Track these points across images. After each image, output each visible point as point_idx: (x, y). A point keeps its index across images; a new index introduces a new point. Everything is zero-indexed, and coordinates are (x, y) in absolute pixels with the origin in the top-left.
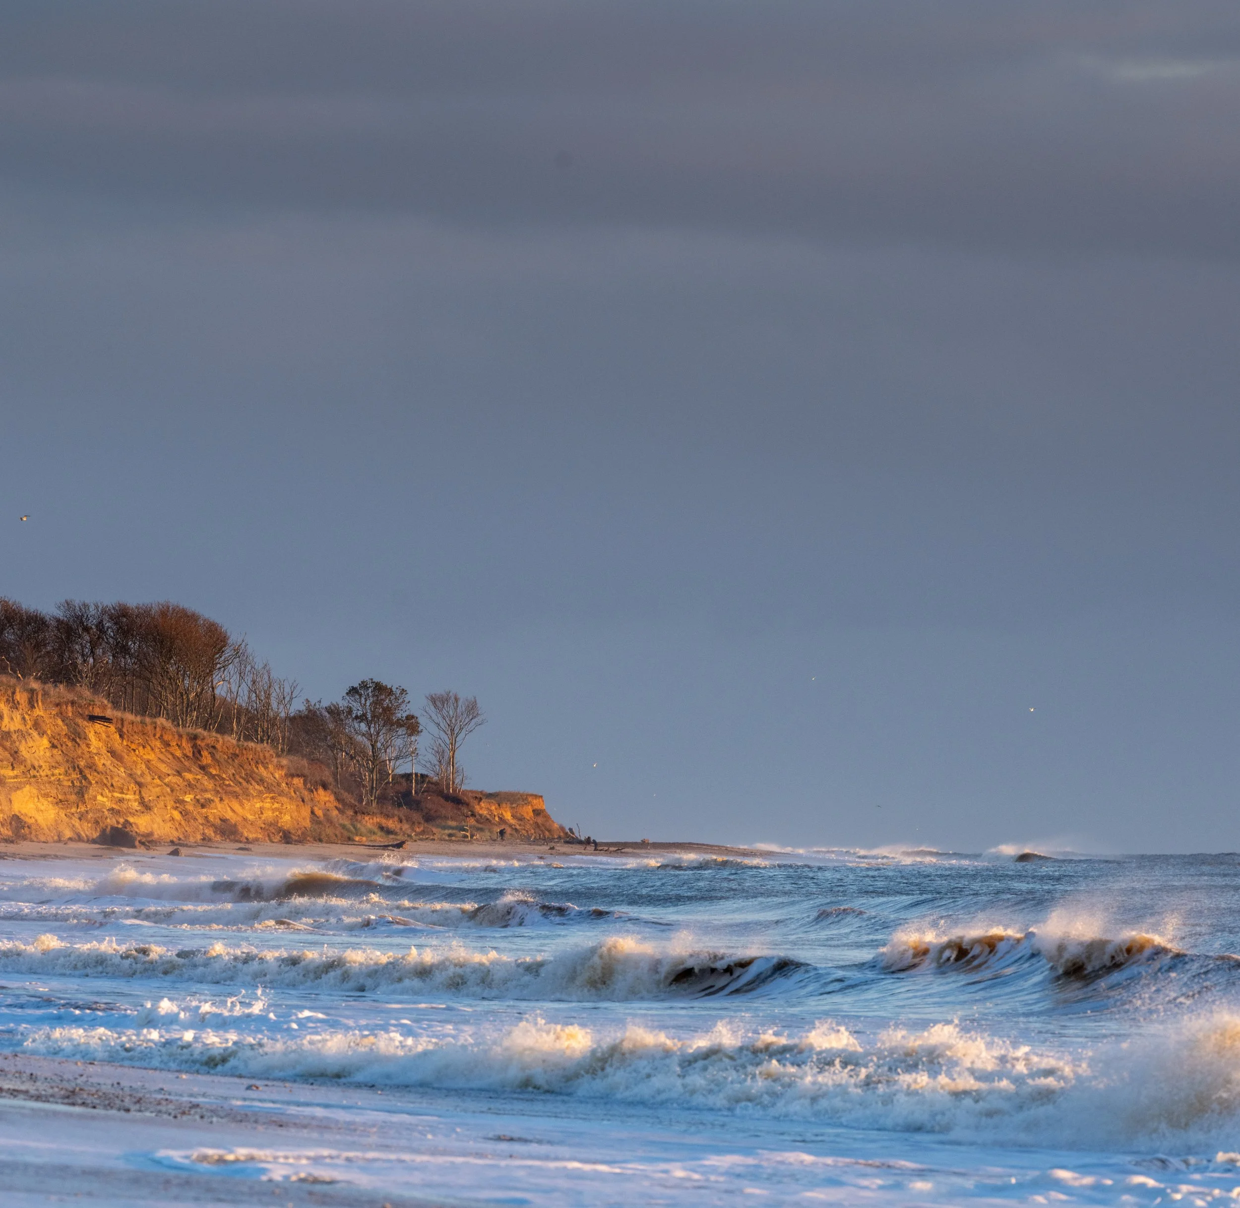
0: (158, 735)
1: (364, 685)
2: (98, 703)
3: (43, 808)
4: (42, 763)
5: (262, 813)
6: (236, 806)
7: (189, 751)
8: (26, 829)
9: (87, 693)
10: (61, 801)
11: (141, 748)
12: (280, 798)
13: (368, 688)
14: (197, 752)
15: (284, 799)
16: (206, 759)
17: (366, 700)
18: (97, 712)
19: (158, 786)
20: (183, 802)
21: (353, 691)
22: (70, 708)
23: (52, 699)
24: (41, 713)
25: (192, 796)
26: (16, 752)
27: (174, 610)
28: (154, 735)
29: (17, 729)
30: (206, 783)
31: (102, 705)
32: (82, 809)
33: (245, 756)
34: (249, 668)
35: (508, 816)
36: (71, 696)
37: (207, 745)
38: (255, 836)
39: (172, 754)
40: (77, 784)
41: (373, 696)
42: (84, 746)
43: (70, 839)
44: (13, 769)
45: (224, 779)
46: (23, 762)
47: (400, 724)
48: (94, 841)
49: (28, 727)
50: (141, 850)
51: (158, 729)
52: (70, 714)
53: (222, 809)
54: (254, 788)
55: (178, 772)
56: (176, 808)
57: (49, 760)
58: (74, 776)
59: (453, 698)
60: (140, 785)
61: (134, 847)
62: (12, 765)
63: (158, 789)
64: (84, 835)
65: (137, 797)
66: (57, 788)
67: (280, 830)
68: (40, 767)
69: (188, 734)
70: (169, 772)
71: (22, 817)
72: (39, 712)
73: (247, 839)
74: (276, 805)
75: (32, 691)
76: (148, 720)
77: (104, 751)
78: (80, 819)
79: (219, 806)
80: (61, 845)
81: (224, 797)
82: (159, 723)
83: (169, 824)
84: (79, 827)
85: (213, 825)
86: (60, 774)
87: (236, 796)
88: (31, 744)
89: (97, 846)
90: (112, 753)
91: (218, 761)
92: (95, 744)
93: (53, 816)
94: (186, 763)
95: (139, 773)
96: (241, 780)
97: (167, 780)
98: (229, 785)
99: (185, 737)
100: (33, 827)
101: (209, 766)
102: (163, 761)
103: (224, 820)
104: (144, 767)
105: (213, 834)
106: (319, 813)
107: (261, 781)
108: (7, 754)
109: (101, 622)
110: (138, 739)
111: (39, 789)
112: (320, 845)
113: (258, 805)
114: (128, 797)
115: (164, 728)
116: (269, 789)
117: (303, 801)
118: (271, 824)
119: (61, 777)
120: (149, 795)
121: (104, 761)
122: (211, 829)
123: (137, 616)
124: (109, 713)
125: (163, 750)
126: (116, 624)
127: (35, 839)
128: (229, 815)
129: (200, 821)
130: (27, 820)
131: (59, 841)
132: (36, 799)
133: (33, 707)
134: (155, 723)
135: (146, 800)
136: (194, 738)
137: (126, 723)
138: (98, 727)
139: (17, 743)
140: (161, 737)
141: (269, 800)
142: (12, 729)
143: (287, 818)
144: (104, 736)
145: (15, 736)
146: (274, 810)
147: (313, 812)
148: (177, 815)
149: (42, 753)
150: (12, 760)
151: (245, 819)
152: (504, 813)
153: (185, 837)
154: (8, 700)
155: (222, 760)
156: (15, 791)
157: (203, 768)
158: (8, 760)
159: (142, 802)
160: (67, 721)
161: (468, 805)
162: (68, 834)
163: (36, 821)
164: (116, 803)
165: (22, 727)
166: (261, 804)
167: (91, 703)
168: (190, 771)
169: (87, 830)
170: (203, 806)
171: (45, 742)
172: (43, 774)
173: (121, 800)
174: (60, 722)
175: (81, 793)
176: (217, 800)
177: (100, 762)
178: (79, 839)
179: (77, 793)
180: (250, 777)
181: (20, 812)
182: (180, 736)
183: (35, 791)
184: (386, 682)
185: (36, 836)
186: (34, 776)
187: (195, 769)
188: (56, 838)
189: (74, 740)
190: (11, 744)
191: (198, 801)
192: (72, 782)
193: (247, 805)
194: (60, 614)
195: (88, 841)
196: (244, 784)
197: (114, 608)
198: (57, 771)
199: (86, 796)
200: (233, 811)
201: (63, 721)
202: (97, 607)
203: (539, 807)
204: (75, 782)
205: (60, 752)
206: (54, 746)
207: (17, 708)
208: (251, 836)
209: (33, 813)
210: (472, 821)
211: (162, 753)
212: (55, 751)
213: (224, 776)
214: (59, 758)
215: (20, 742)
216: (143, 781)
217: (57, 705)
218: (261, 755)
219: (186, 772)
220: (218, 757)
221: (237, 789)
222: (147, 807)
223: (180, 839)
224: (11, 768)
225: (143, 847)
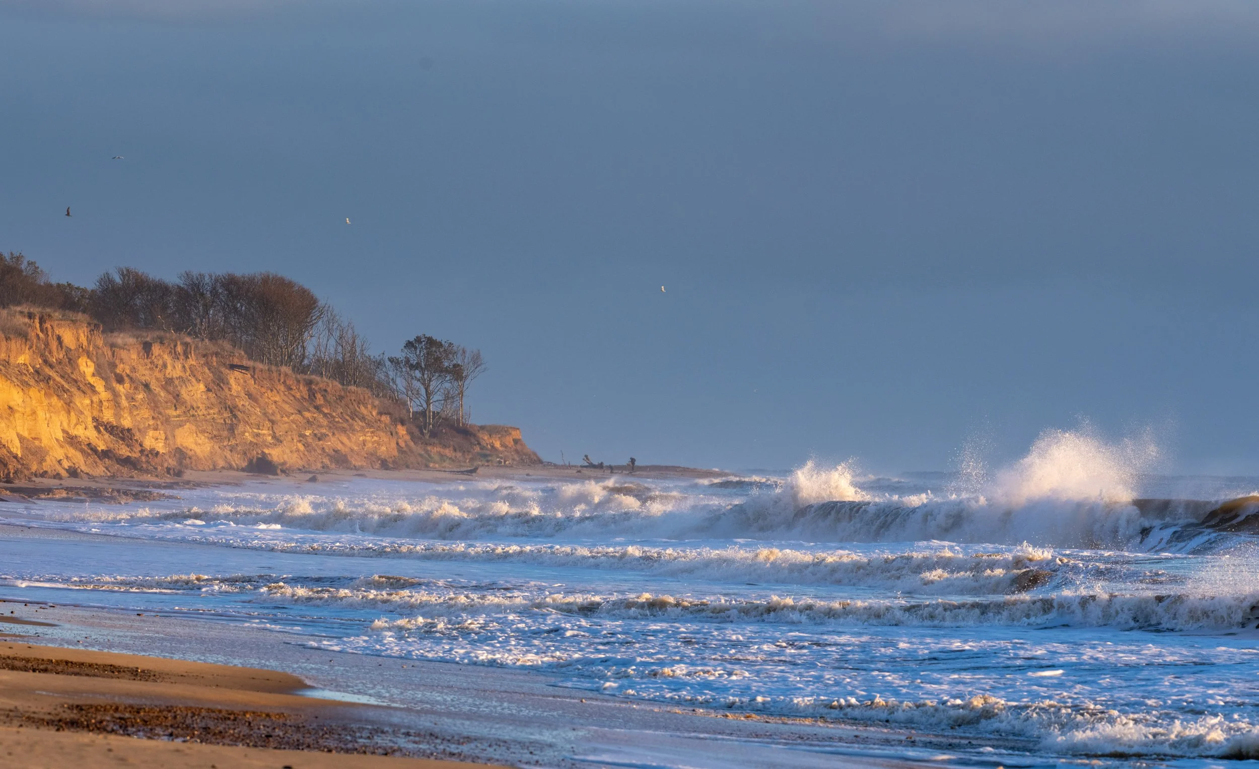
0: (282, 380)
1: (418, 340)
2: (237, 355)
3: (200, 442)
4: (199, 405)
5: (365, 445)
6: (345, 439)
7: (305, 394)
8: (188, 459)
9: (227, 346)
10: (215, 436)
11: (269, 391)
12: (378, 432)
13: (421, 342)
14: (312, 395)
15: (382, 434)
16: (320, 400)
17: (420, 352)
18: (236, 361)
19: (286, 423)
20: (304, 436)
21: (409, 345)
22: (214, 359)
23: (200, 351)
24: (194, 363)
25: (310, 432)
26: (178, 395)
27: (273, 278)
28: (279, 380)
29: (178, 376)
30: (321, 420)
31: (239, 356)
32: (233, 442)
33: (349, 398)
34: (336, 325)
35: (497, 445)
36: (214, 349)
37: (320, 389)
38: (360, 464)
39: (294, 396)
40: (228, 421)
41: (426, 348)
42: (226, 390)
43: (223, 468)
44: (176, 409)
45: (334, 417)
46: (184, 403)
47: (447, 371)
48: (243, 470)
49: (187, 374)
50: (282, 477)
51: (282, 375)
52: (215, 364)
53: (333, 442)
54: (358, 424)
55: (299, 411)
56: (300, 441)
57: (205, 401)
58: (226, 415)
59: (461, 351)
60: (273, 422)
61: (277, 474)
62: (175, 406)
63: (286, 425)
64: (234, 465)
65: (271, 432)
66: (212, 425)
67: (379, 459)
68: (198, 408)
69: (304, 380)
70: (292, 411)
71: (184, 450)
72: (192, 361)
73: (355, 466)
74: (376, 438)
75: (186, 345)
76: (274, 368)
77: (242, 394)
78: (231, 451)
79: (333, 439)
80: (216, 473)
81: (336, 432)
82: (282, 370)
83: (295, 455)
84: (230, 458)
85: (328, 455)
86: (214, 414)
87: (344, 430)
88: (190, 388)
89: (246, 474)
90: (250, 396)
91: (329, 402)
92: (236, 388)
93: (209, 449)
94: (305, 404)
95: (270, 412)
96: (347, 418)
97: (291, 418)
98: (338, 422)
99: (302, 382)
100: (194, 458)
101: (321, 405)
102: (286, 402)
103: (336, 451)
104: (274, 406)
105: (329, 463)
106: (403, 444)
107: (363, 419)
108: (170, 397)
109: (214, 289)
110: (267, 384)
111: (197, 426)
112: (408, 470)
113: (361, 439)
114: (264, 432)
115: (286, 375)
116: (369, 425)
117: (392, 434)
118: (372, 454)
119: (215, 416)
120: (280, 431)
121: (243, 402)
122: (327, 458)
123: (243, 283)
124: (245, 363)
125: (286, 393)
126: (226, 290)
127: (195, 468)
128: (339, 447)
129: (319, 452)
130: (188, 452)
131: (214, 469)
132: (195, 435)
133: (187, 357)
134: (280, 371)
135: (277, 435)
136: (309, 383)
137: (257, 371)
138: (237, 373)
139: (179, 387)
140: (284, 383)
141: (369, 434)
142: (174, 376)
143: (384, 448)
144: (242, 381)
145: (177, 382)
146: (373, 443)
147: (397, 444)
148: (301, 447)
149: (199, 396)
150: (175, 401)
151: (352, 450)
152: (494, 442)
153: (308, 464)
154: (170, 352)
155: (332, 401)
156: (178, 428)
157: (317, 408)
158: (172, 402)
159: (274, 437)
160: (213, 370)
161: (475, 436)
162: (221, 463)
163: (195, 453)
164: (254, 437)
165: (182, 374)
166: (364, 438)
167: (231, 354)
168: (309, 411)
169: (238, 460)
170: (320, 439)
171: (202, 387)
172: (200, 413)
173: (258, 435)
174: (207, 370)
175: (232, 429)
176: (330, 435)
177: (240, 403)
178: (231, 468)
179: (229, 430)
180: (354, 415)
181: (182, 445)
182: (298, 381)
183: (194, 428)
184: (437, 337)
185: (196, 465)
186: (193, 416)
187: (312, 409)
188: (211, 467)
189: (218, 385)
190: (174, 388)
191: (315, 435)
192: (225, 421)
193: (354, 438)
194: (181, 282)
195: (238, 470)
196: (350, 421)
197: (224, 278)
198: (212, 411)
199: (236, 432)
200: (342, 443)
201: (209, 369)
202: (211, 276)
203: (517, 438)
204: (227, 420)
205: (214, 395)
206: (209, 390)
207: (178, 359)
208: (358, 464)
209: (193, 446)
210: (477, 449)
211: (285, 395)
212: (210, 394)
213: (334, 414)
214: (213, 400)
215: (181, 386)
216: (274, 419)
217: (204, 356)
218: (362, 397)
219: (305, 411)
220: (328, 398)
221: (345, 425)
222: (278, 440)
223: (304, 467)
224: (174, 408)
225: (283, 475)
